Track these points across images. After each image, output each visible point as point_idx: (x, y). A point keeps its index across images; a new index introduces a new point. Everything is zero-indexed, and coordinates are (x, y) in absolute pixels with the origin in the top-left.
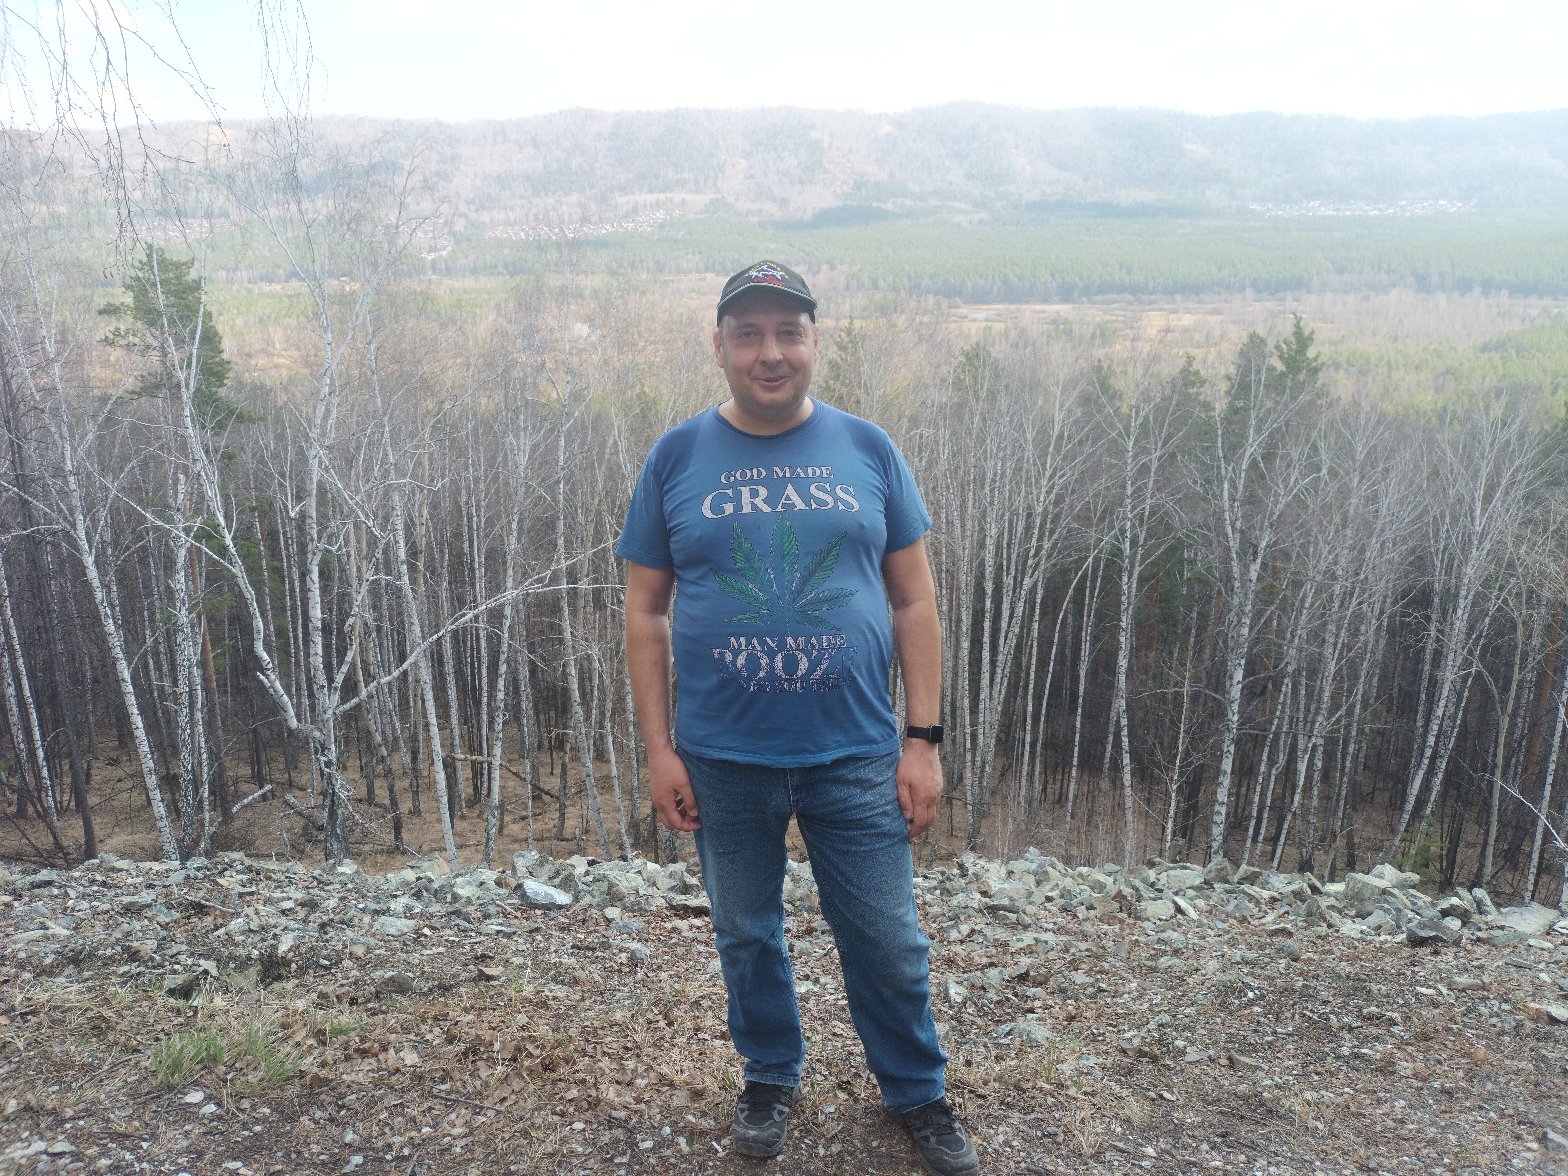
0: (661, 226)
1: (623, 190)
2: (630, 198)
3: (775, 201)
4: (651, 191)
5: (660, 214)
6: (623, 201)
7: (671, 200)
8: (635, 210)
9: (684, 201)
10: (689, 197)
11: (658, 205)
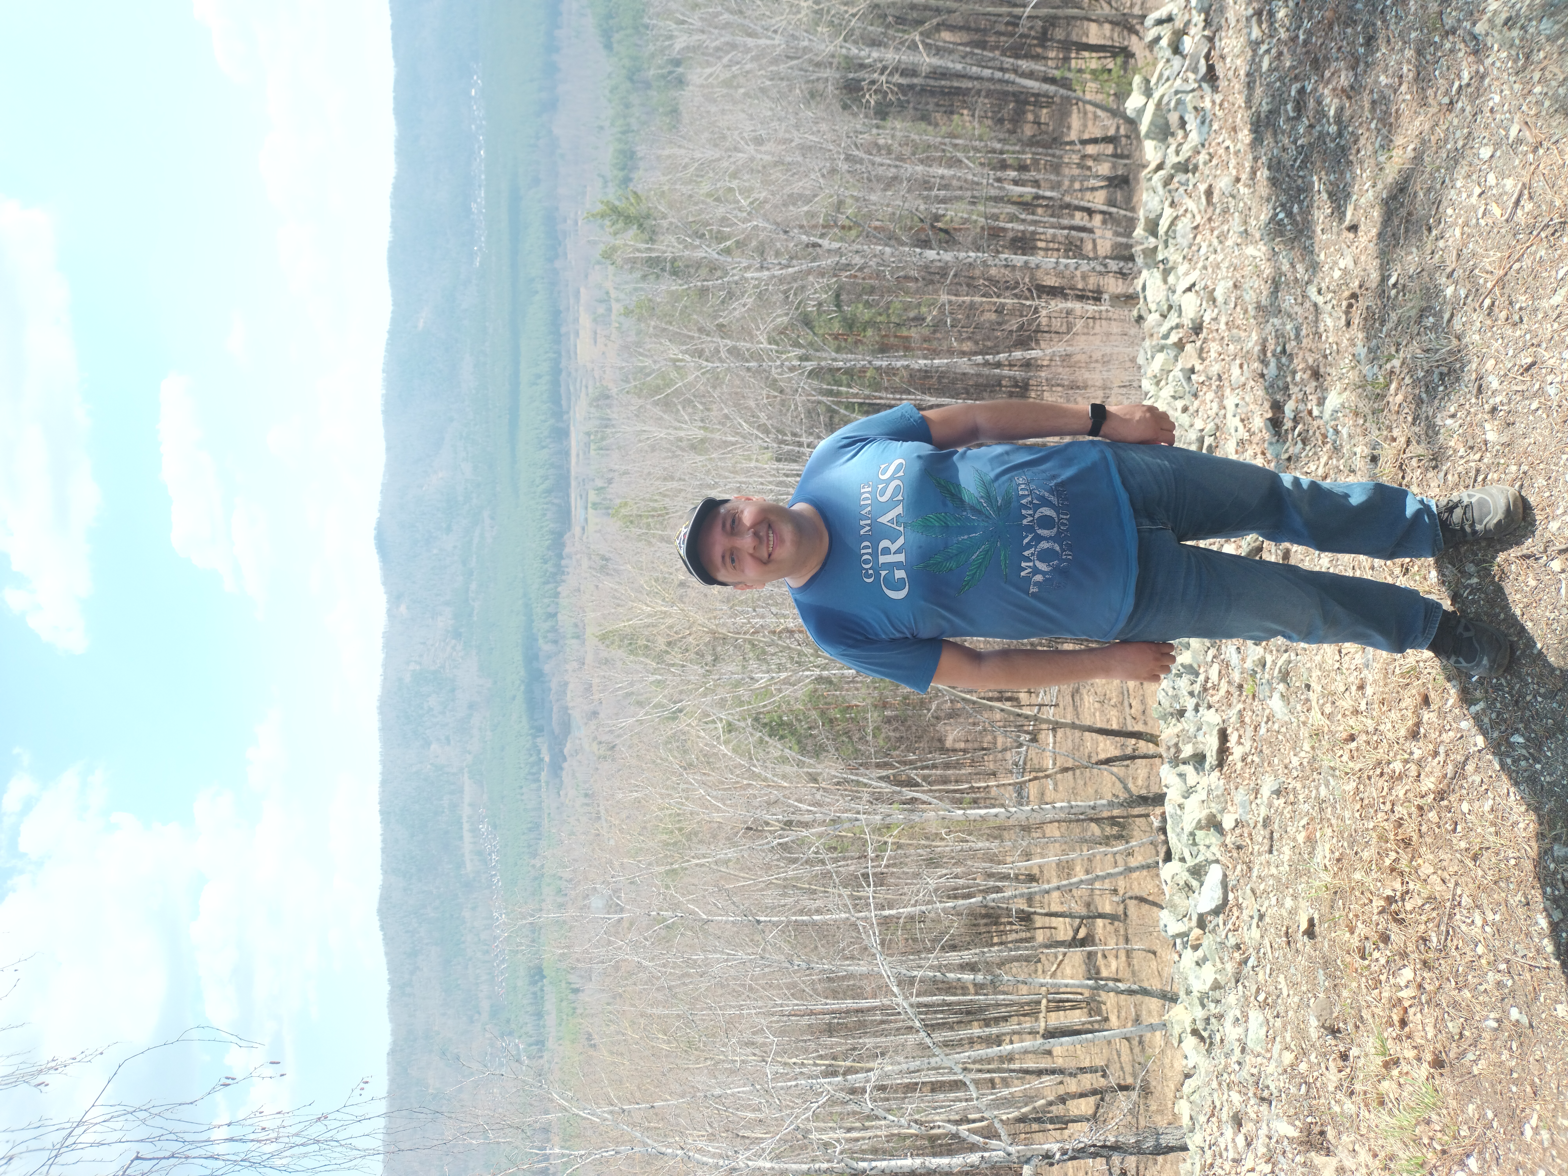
0: (495, 826)
1: (459, 866)
2: (467, 858)
3: (471, 715)
4: (461, 838)
5: (484, 828)
6: (470, 865)
7: (469, 817)
8: (479, 853)
9: (471, 805)
10: (467, 799)
11: (474, 830)
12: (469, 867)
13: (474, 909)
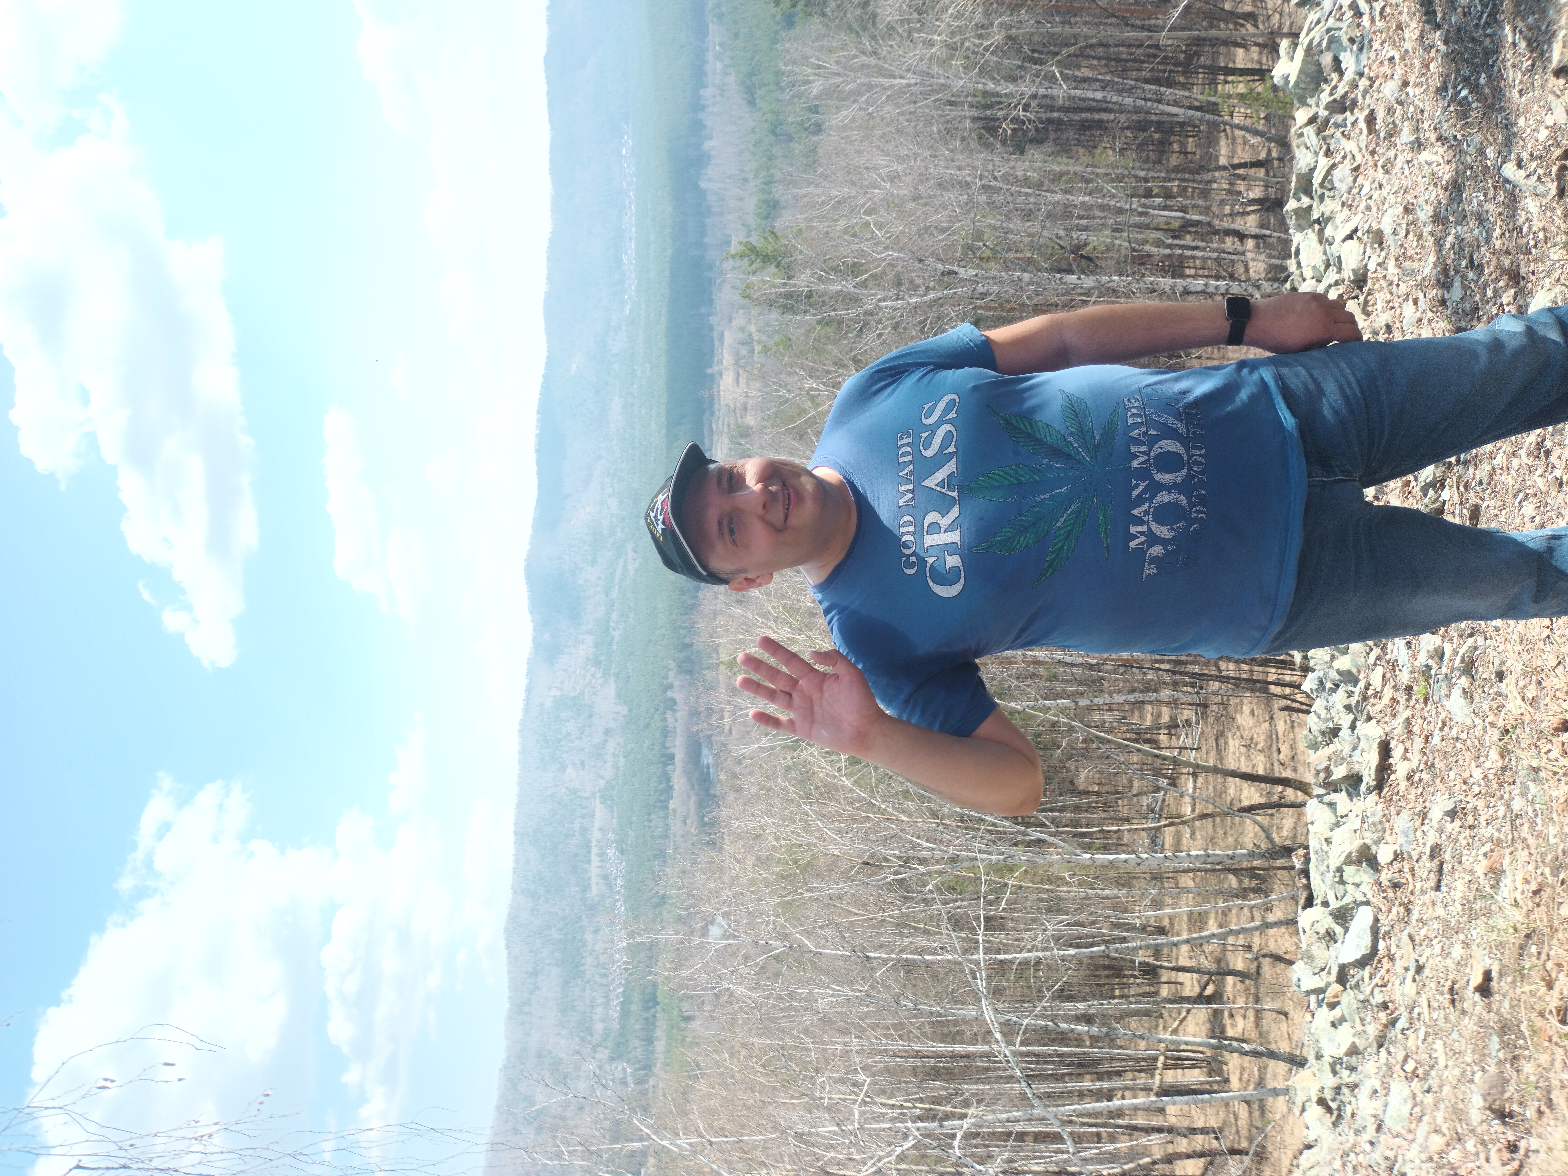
0: (622, 852)
1: (585, 889)
2: (594, 880)
3: (606, 741)
4: (589, 861)
5: (611, 852)
6: (596, 889)
7: (598, 841)
8: (606, 877)
9: (600, 829)
10: (597, 823)
11: (602, 855)
12: (595, 890)
13: (596, 932)
